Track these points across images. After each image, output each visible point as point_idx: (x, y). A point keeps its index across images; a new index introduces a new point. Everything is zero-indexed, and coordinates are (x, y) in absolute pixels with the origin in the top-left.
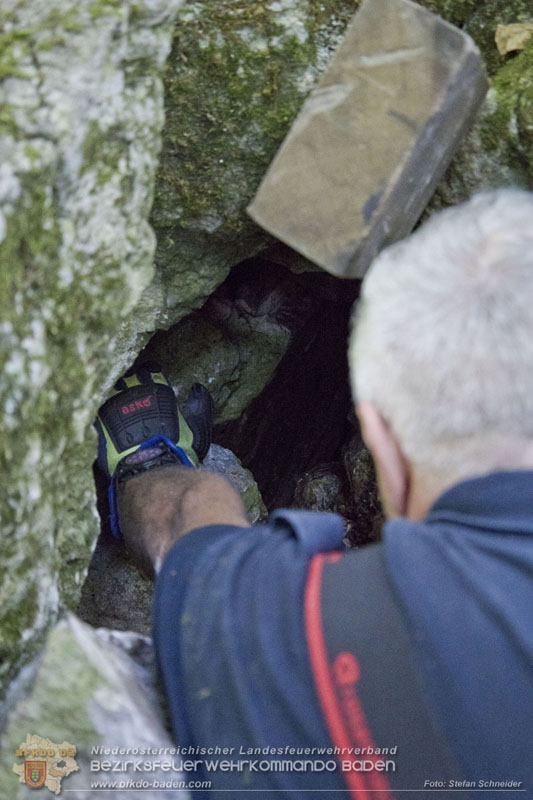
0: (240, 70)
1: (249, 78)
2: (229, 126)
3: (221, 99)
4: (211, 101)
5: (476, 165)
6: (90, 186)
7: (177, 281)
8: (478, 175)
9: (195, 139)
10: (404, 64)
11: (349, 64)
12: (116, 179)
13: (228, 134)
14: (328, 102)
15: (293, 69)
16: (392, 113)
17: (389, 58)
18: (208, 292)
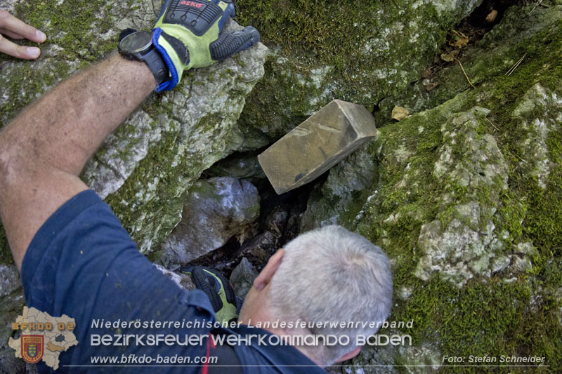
0: (292, 87)
1: (294, 91)
2: (281, 103)
3: (282, 93)
4: (278, 92)
5: (362, 155)
6: (200, 131)
7: (249, 139)
8: (361, 158)
9: (268, 102)
10: (332, 133)
11: (313, 124)
12: (212, 130)
13: (280, 106)
14: (301, 133)
15: (311, 95)
16: (320, 148)
17: (328, 129)
18: (258, 147)
